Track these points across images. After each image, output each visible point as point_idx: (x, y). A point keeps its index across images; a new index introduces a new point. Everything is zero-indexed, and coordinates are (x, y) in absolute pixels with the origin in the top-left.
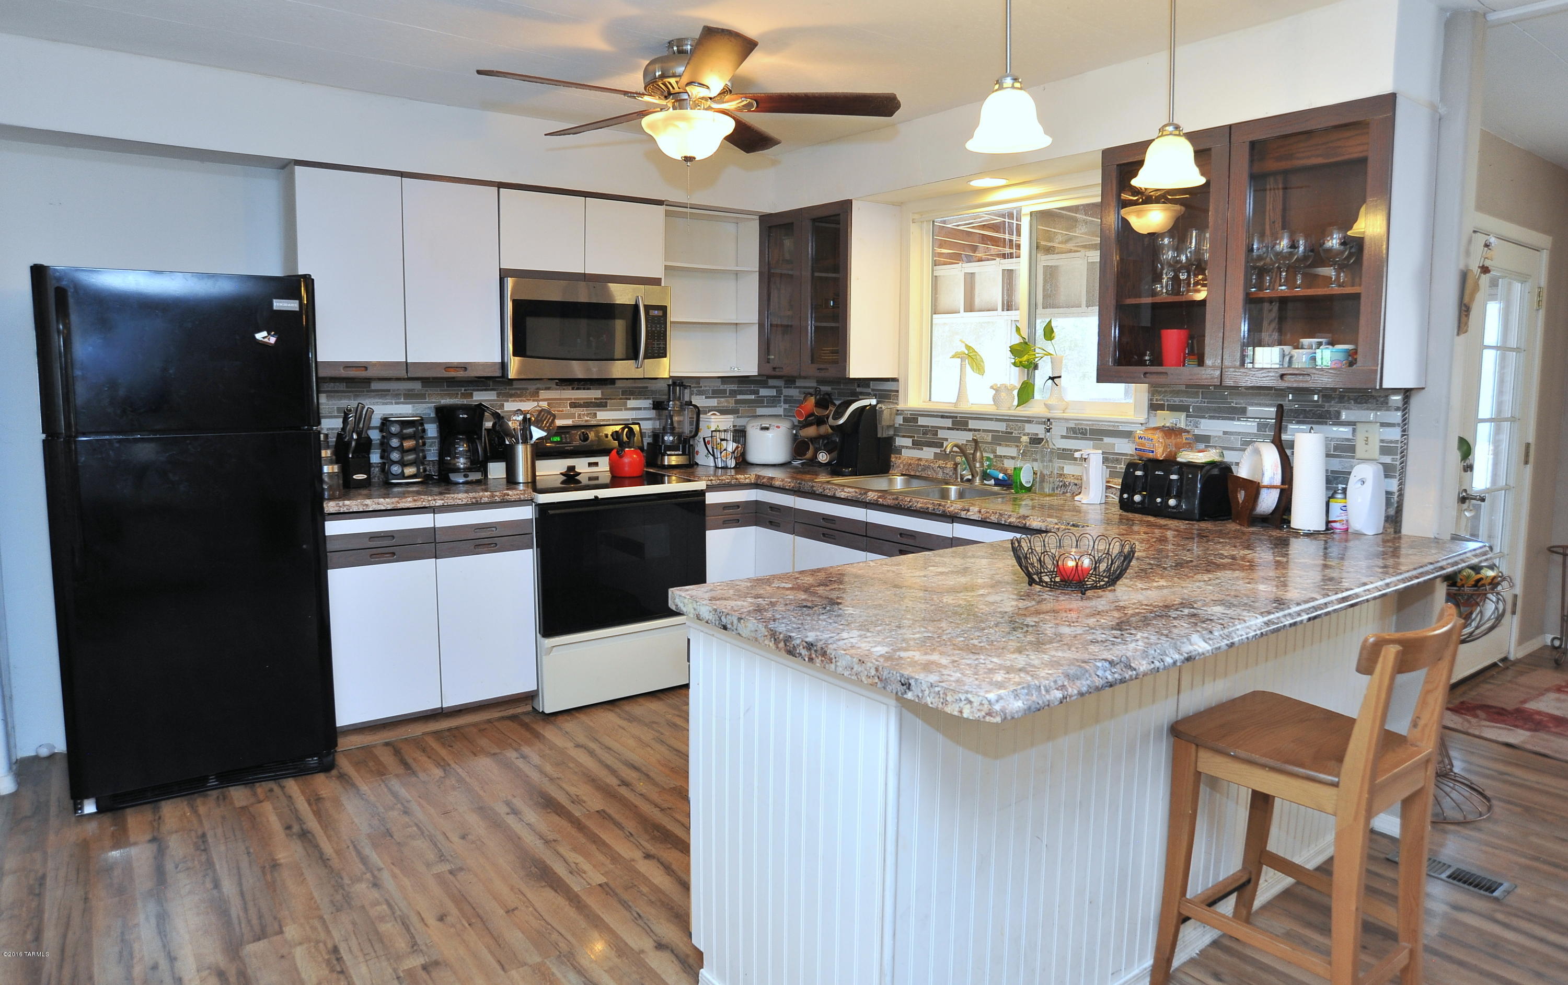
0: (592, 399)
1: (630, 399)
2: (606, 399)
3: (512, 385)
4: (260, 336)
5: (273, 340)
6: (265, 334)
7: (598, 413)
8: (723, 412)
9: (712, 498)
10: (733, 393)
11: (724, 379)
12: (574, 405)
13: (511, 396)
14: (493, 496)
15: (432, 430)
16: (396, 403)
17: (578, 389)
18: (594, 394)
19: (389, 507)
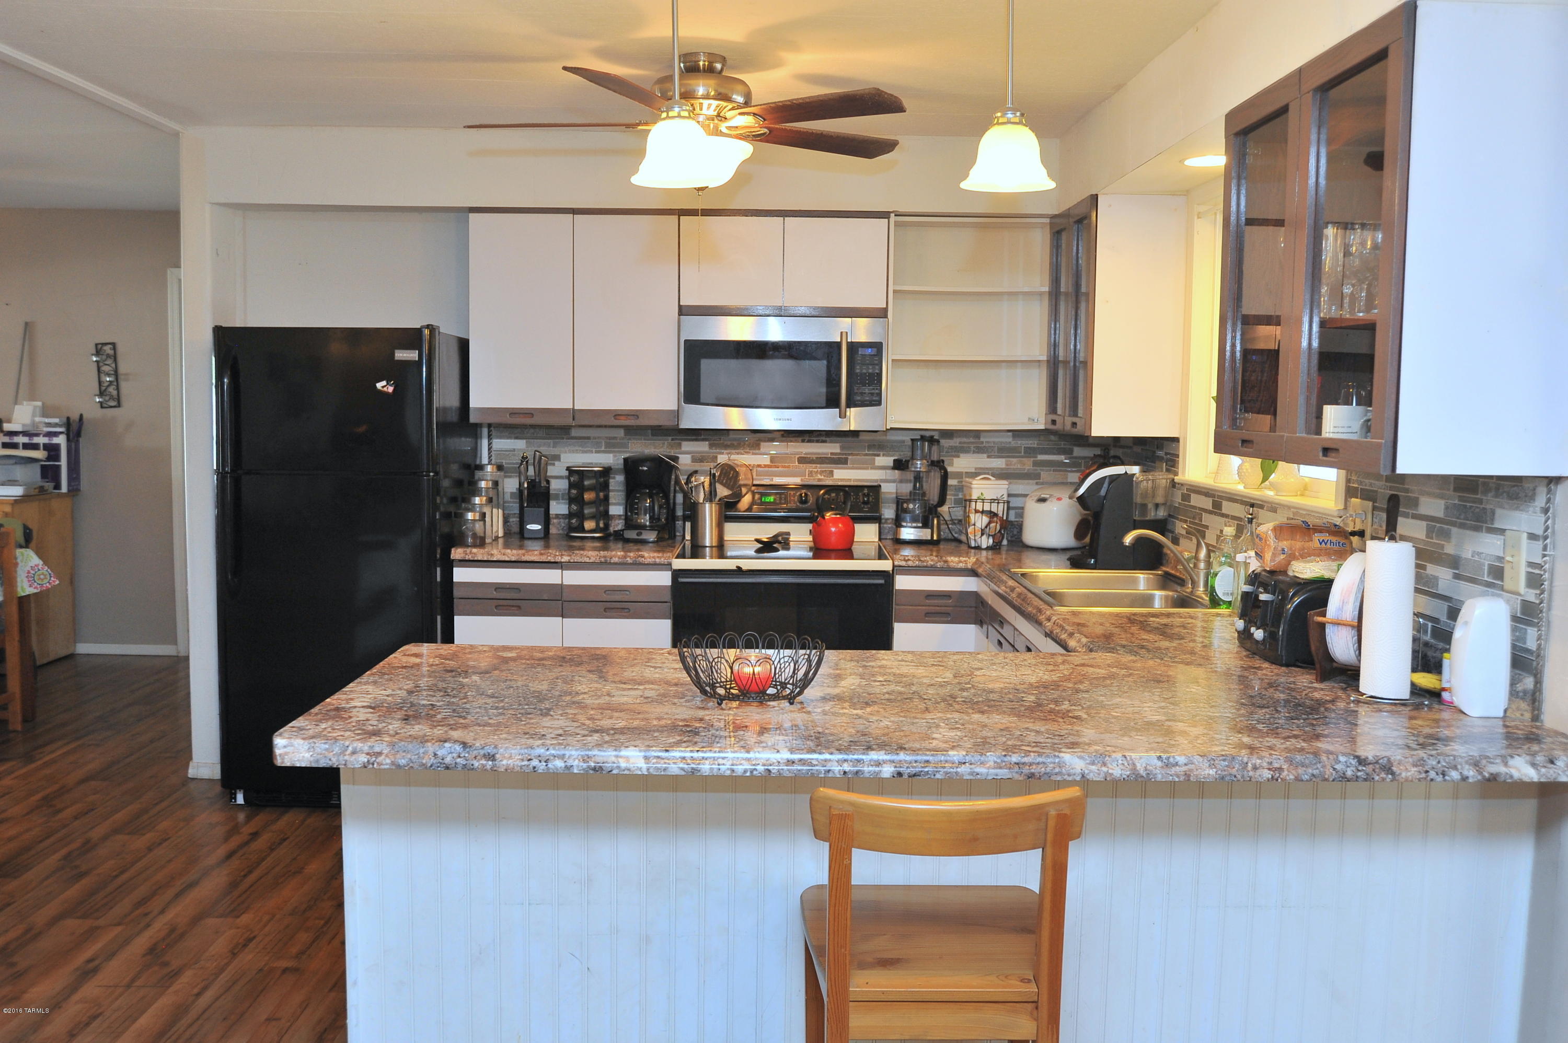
0: (827, 454)
1: (878, 455)
2: (846, 454)
3: (728, 435)
4: (379, 385)
5: (390, 389)
6: (384, 383)
7: (835, 471)
8: (1000, 475)
9: (902, 583)
10: (1030, 452)
11: (1017, 434)
12: (803, 460)
13: (726, 447)
14: (625, 557)
15: (617, 482)
16: (596, 452)
17: (809, 441)
18: (831, 448)
19: (513, 559)
